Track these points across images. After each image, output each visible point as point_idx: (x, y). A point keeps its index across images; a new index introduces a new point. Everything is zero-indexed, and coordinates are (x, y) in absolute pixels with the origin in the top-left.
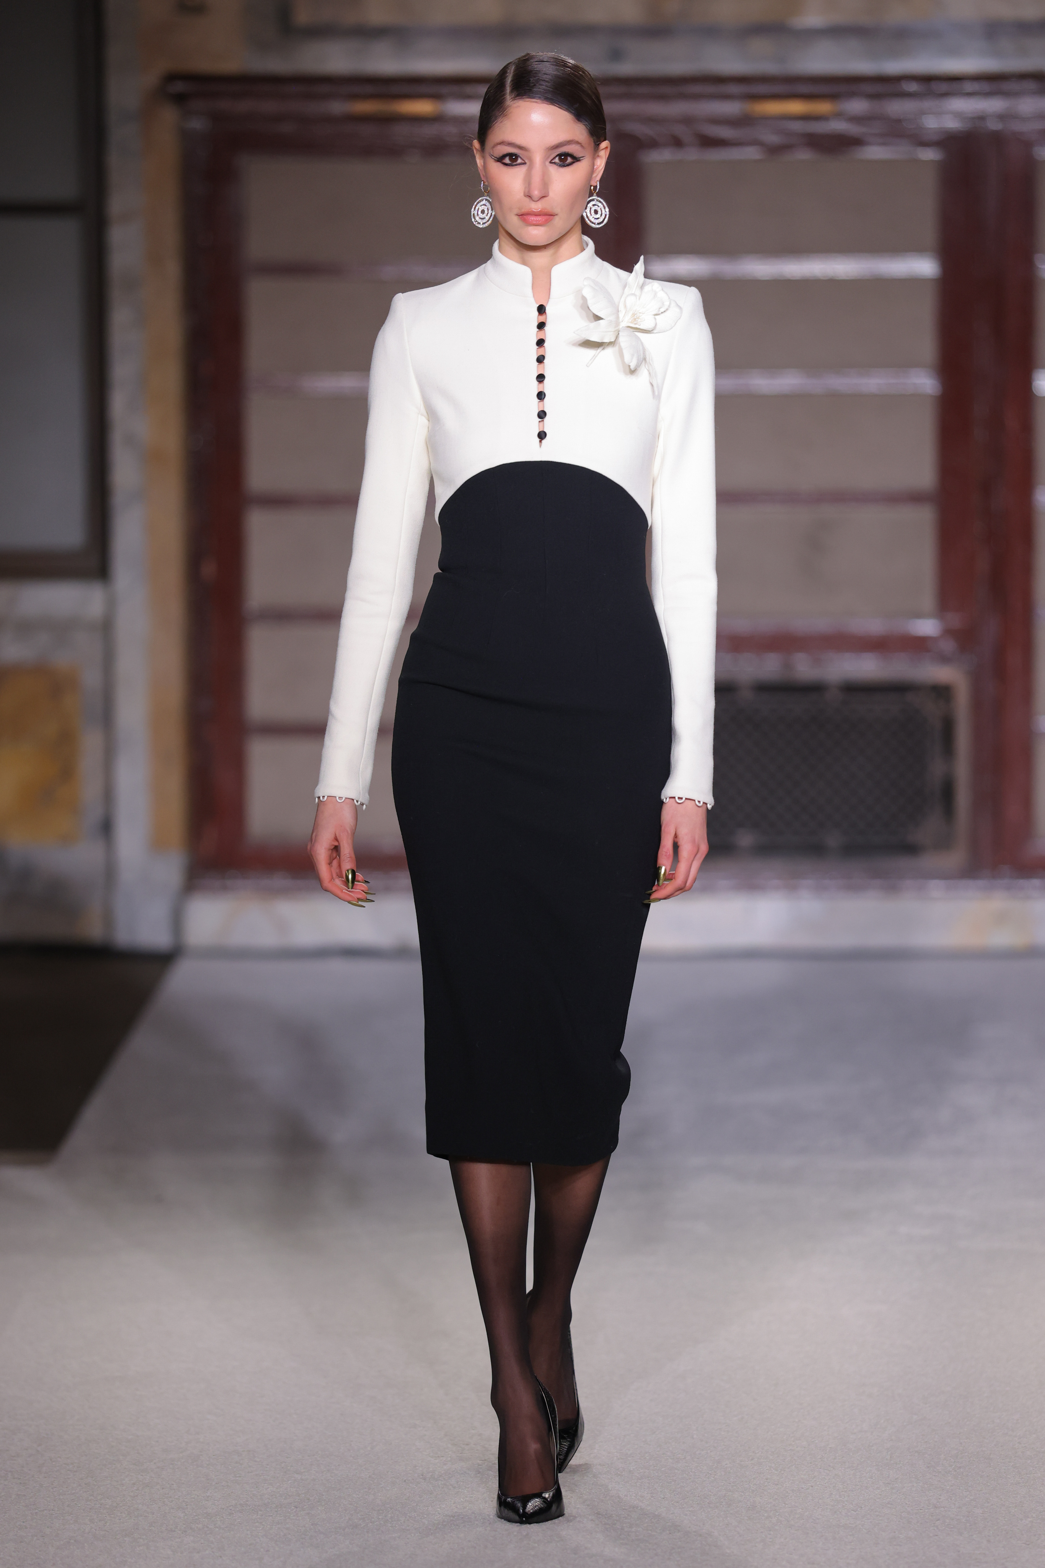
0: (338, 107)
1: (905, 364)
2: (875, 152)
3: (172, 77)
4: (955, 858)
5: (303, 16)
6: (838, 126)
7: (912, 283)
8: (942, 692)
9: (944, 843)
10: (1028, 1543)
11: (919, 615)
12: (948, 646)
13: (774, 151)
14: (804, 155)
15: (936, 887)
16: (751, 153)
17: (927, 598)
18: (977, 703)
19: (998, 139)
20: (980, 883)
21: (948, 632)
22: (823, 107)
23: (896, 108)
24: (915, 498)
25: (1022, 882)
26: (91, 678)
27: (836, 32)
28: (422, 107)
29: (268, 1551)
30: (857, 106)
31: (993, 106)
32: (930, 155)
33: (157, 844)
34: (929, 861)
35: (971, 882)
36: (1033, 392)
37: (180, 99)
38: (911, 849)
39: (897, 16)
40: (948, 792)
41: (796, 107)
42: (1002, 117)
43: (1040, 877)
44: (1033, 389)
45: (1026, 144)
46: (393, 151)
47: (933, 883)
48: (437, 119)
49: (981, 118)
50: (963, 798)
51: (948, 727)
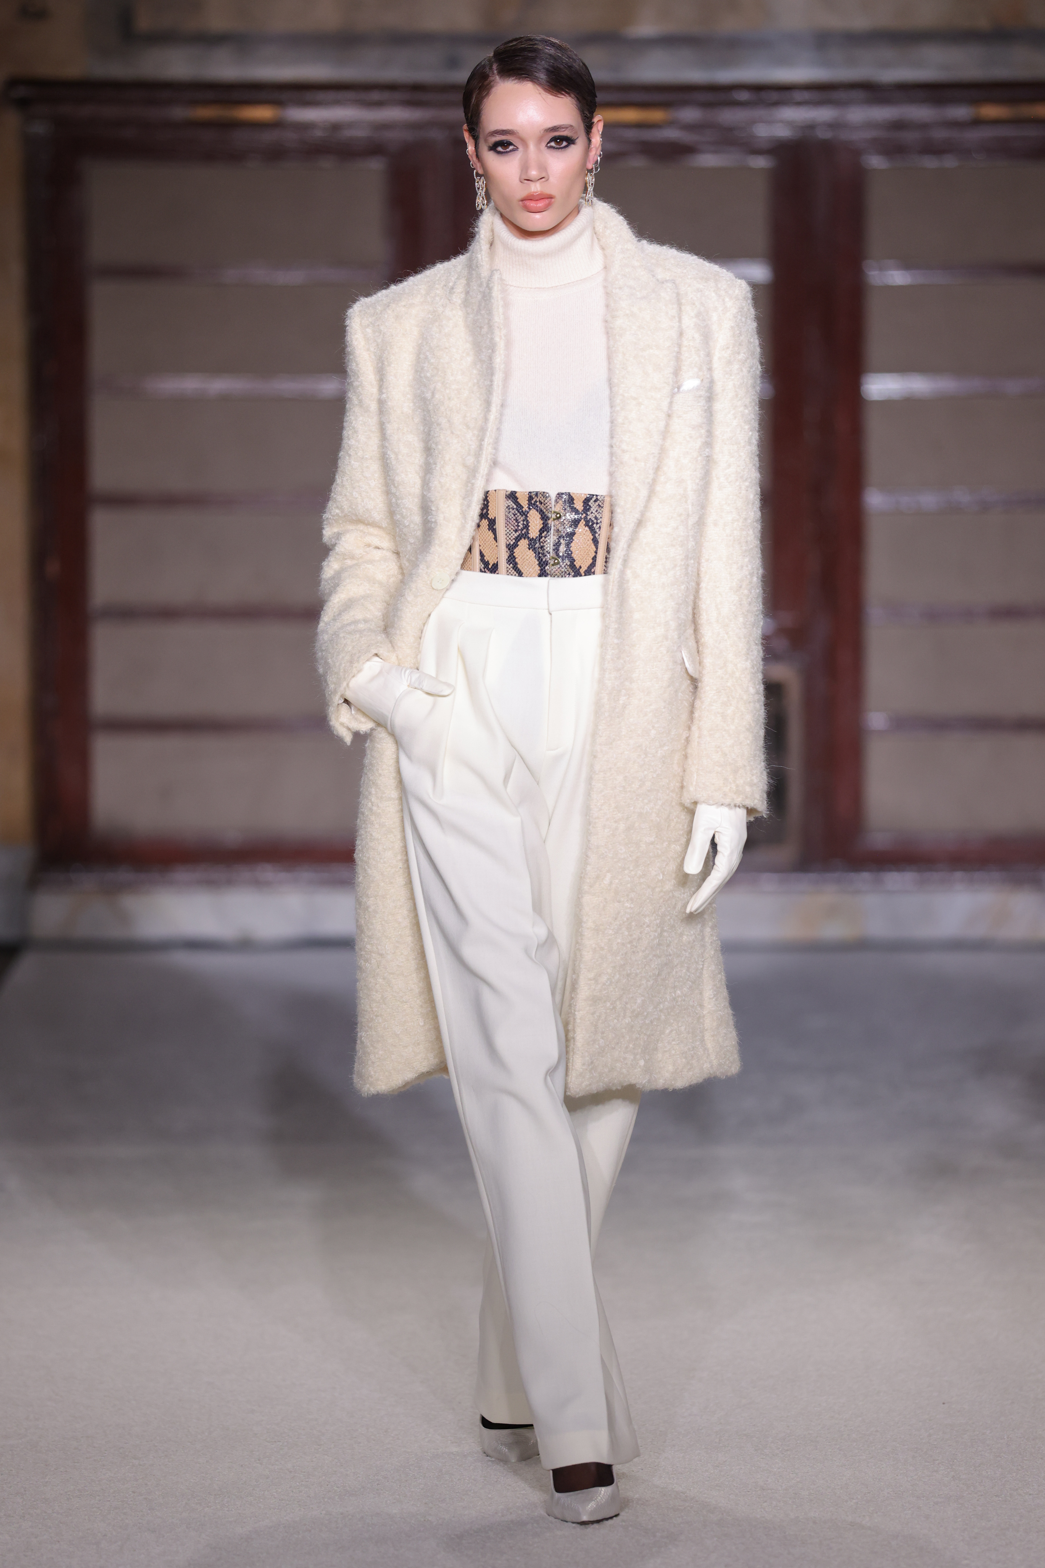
0: (179, 113)
2: (708, 160)
3: (14, 82)
4: (786, 853)
5: (144, 22)
6: (672, 134)
8: (774, 689)
9: (776, 839)
12: (778, 645)
14: (638, 162)
15: (768, 882)
18: (807, 701)
19: (828, 148)
20: (813, 876)
21: (778, 632)
22: (656, 115)
23: (729, 116)
25: (851, 875)
27: (669, 41)
28: (262, 113)
30: (690, 114)
31: (823, 114)
32: (761, 163)
33: (3, 838)
34: (761, 855)
35: (802, 876)
36: (861, 396)
37: (23, 104)
39: (728, 25)
40: (780, 787)
41: (629, 115)
42: (833, 126)
43: (870, 871)
44: (862, 393)
45: (855, 152)
46: (235, 157)
47: (765, 876)
48: (276, 125)
49: (811, 126)
50: (795, 793)
51: (780, 725)
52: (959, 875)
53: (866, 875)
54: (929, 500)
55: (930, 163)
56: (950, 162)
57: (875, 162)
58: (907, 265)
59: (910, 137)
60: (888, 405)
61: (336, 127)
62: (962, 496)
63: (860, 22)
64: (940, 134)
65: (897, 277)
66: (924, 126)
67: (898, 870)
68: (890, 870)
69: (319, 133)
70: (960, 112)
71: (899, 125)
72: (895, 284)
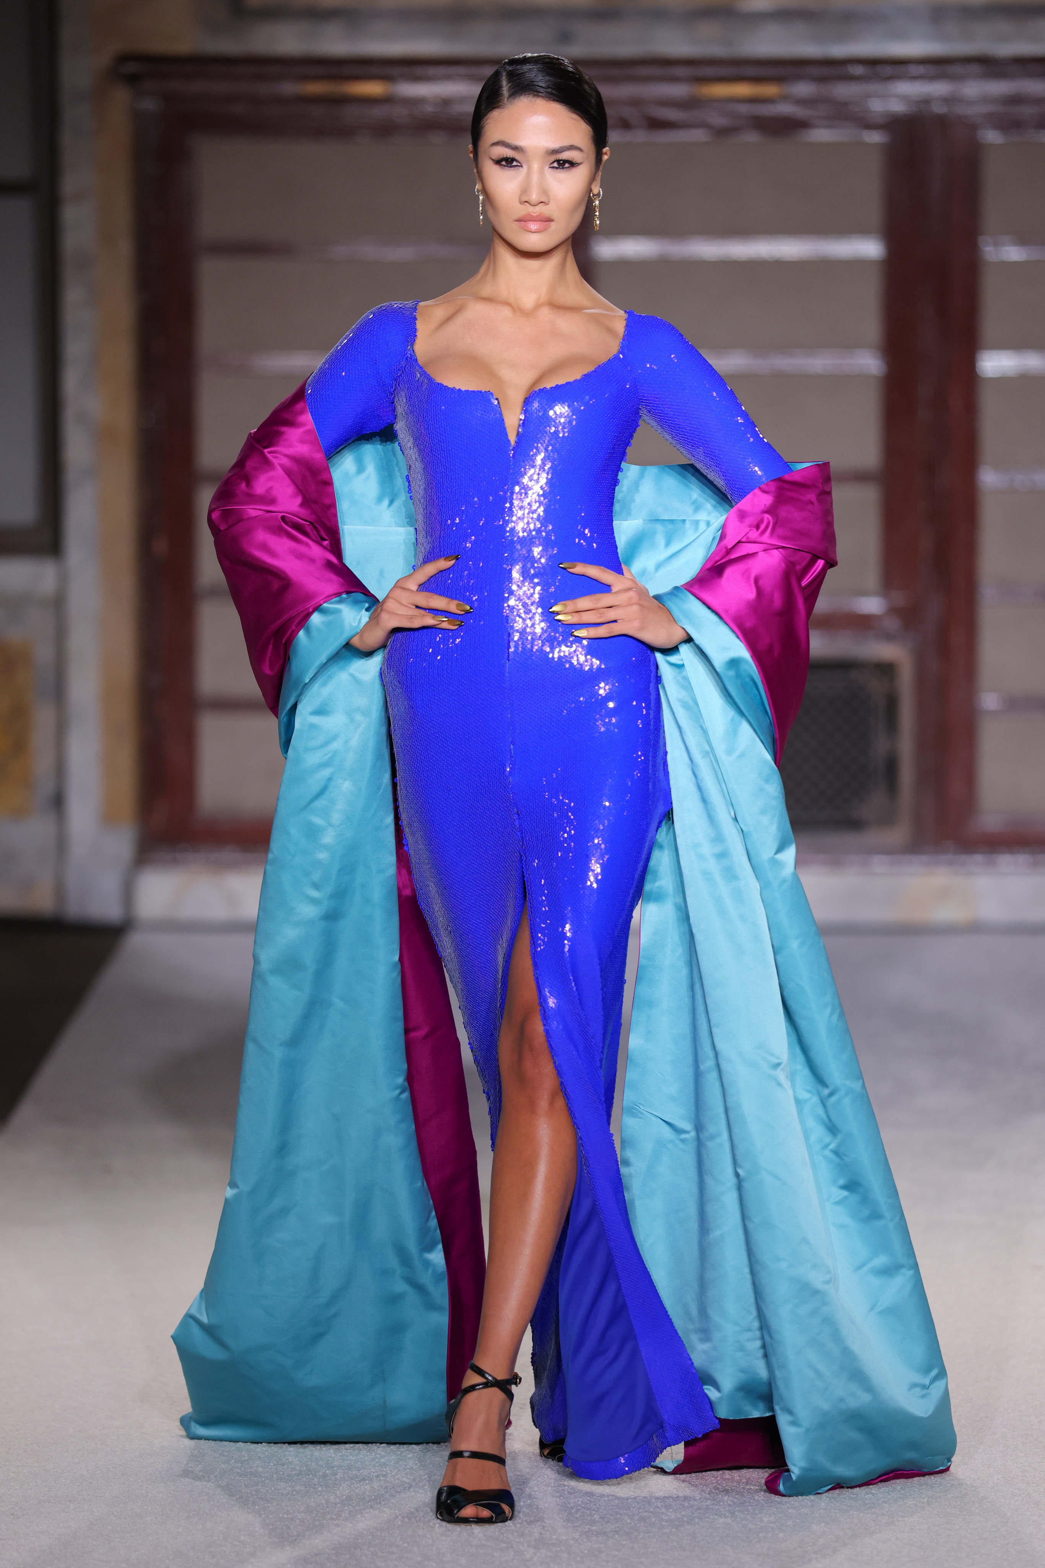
0: (289, 88)
1: (849, 345)
2: (821, 135)
3: (124, 58)
4: (899, 834)
6: (785, 109)
7: (857, 264)
8: (886, 669)
9: (887, 819)
11: (864, 593)
12: (892, 624)
13: (722, 133)
14: (751, 138)
15: (880, 864)
16: (698, 135)
17: (872, 576)
18: (921, 681)
19: (943, 123)
20: (924, 858)
21: (893, 611)
22: (770, 90)
23: (843, 91)
24: (858, 477)
25: (964, 858)
26: (43, 654)
27: (783, 15)
28: (372, 88)
30: (803, 89)
31: (938, 89)
32: (875, 138)
33: (109, 818)
34: (873, 837)
35: (914, 858)
36: (975, 372)
37: (132, 80)
38: (854, 825)
40: (891, 768)
41: (742, 90)
42: (947, 100)
43: (983, 853)
44: (977, 370)
45: (971, 127)
46: (346, 133)
47: (877, 858)
48: (387, 100)
49: (927, 101)
50: (907, 774)
51: (892, 705)
53: (978, 857)
54: (1043, 478)
57: (991, 137)
58: (1022, 241)
59: (1026, 111)
60: (1003, 382)
65: (1013, 253)
66: (1040, 101)
67: (1011, 852)
68: (1002, 853)
69: (429, 109)
71: (1015, 100)
72: (1010, 260)
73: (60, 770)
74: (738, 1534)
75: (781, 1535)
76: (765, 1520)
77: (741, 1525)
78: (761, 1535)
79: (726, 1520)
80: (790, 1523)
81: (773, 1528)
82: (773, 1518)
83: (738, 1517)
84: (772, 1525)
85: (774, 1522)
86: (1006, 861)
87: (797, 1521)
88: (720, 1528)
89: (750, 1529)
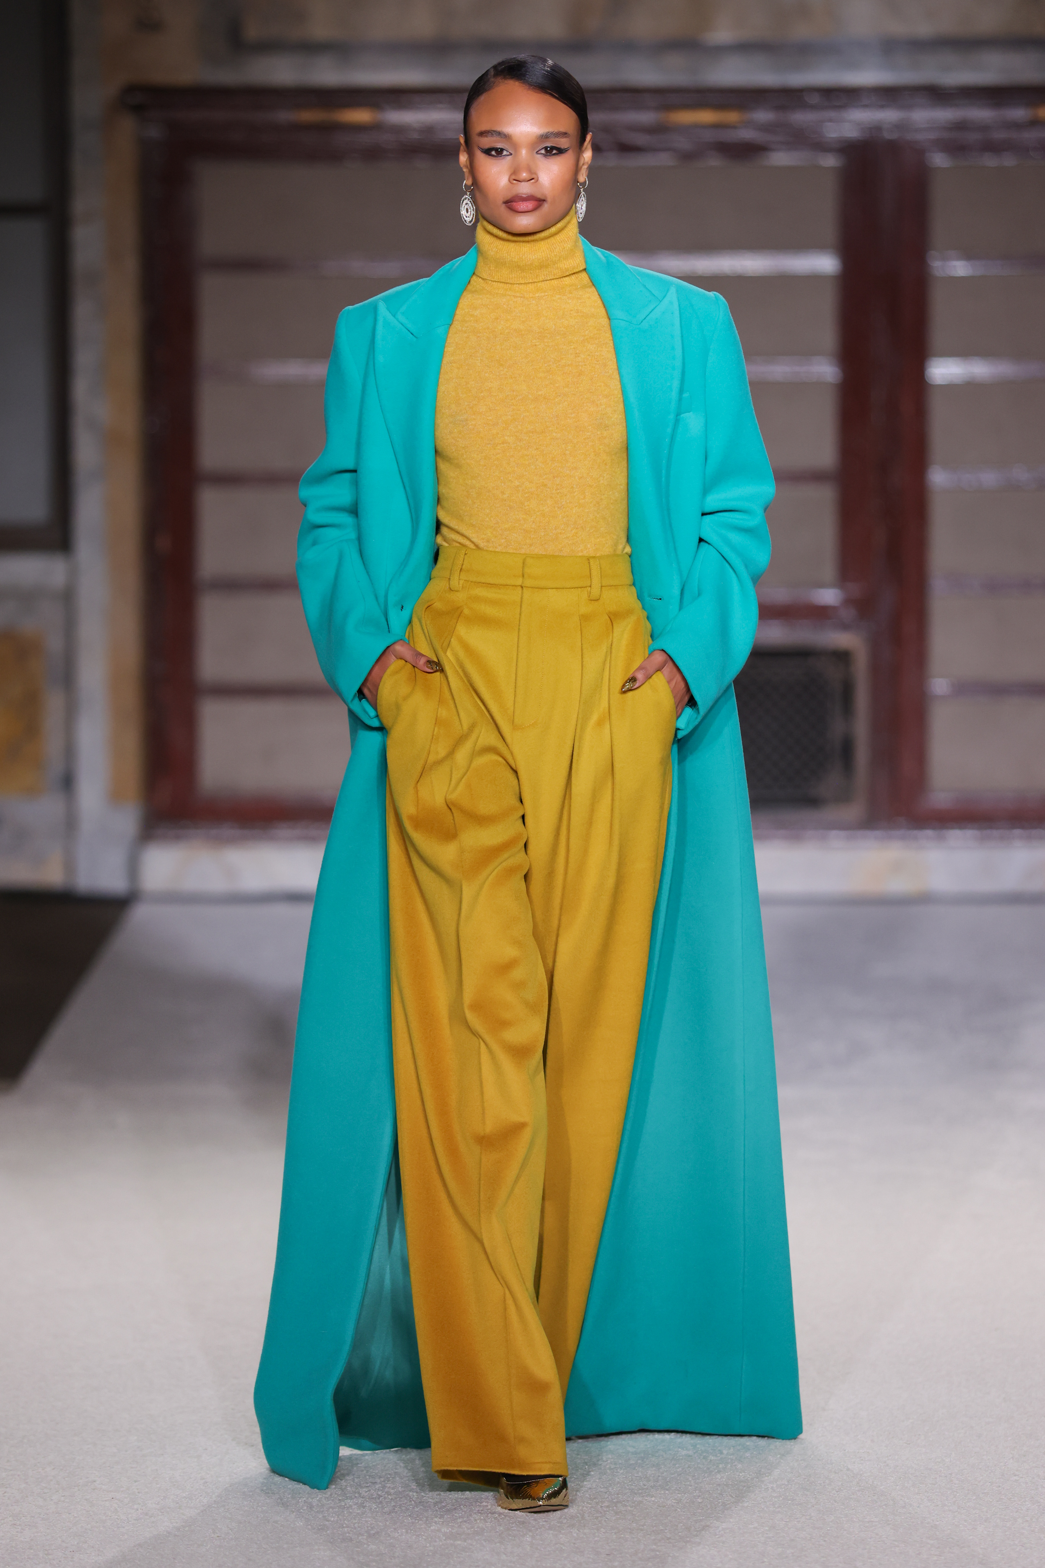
0: (285, 116)
1: (807, 353)
2: (781, 158)
3: (131, 89)
4: (854, 811)
5: (253, 31)
6: (747, 135)
7: (813, 279)
8: (843, 657)
9: (844, 797)
10: (909, 1443)
11: (822, 585)
12: (847, 614)
13: (687, 157)
14: (714, 161)
15: (836, 838)
16: (664, 159)
17: (828, 569)
18: (875, 668)
19: (894, 148)
20: (878, 833)
21: (848, 602)
22: (732, 117)
23: (801, 118)
24: (816, 477)
25: (915, 832)
26: (54, 643)
27: (745, 48)
28: (360, 116)
29: (206, 1449)
30: (763, 116)
31: (888, 116)
32: (830, 161)
33: (115, 796)
34: (830, 813)
35: (868, 833)
36: (925, 379)
37: (138, 109)
38: (812, 802)
39: (801, 32)
40: (847, 749)
41: (706, 116)
42: (900, 126)
43: (934, 828)
44: (926, 376)
45: (919, 152)
46: (334, 156)
47: (834, 833)
48: (376, 127)
49: (877, 128)
50: (862, 755)
51: (847, 691)
52: (1017, 832)
53: (929, 832)
54: (989, 478)
55: (990, 161)
56: (1009, 161)
57: (939, 160)
58: (968, 255)
59: (973, 137)
60: (951, 389)
61: (429, 129)
62: (1021, 474)
63: (924, 29)
64: (1000, 135)
65: (960, 268)
66: (984, 128)
67: (960, 828)
68: (953, 828)
69: (415, 136)
70: (1019, 113)
71: (961, 126)
72: (957, 275)
73: (70, 752)
74: (699, 1465)
75: (739, 1466)
76: (725, 1452)
77: (702, 1457)
78: (721, 1466)
79: (688, 1452)
80: (748, 1454)
81: (732, 1460)
82: (732, 1450)
83: (699, 1449)
84: (732, 1457)
85: (733, 1454)
86: (957, 837)
87: (755, 1453)
88: (682, 1459)
89: (711, 1460)
